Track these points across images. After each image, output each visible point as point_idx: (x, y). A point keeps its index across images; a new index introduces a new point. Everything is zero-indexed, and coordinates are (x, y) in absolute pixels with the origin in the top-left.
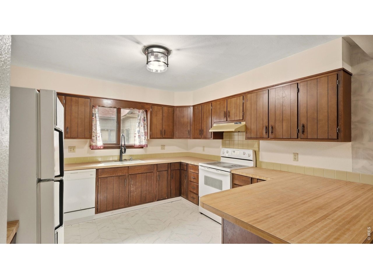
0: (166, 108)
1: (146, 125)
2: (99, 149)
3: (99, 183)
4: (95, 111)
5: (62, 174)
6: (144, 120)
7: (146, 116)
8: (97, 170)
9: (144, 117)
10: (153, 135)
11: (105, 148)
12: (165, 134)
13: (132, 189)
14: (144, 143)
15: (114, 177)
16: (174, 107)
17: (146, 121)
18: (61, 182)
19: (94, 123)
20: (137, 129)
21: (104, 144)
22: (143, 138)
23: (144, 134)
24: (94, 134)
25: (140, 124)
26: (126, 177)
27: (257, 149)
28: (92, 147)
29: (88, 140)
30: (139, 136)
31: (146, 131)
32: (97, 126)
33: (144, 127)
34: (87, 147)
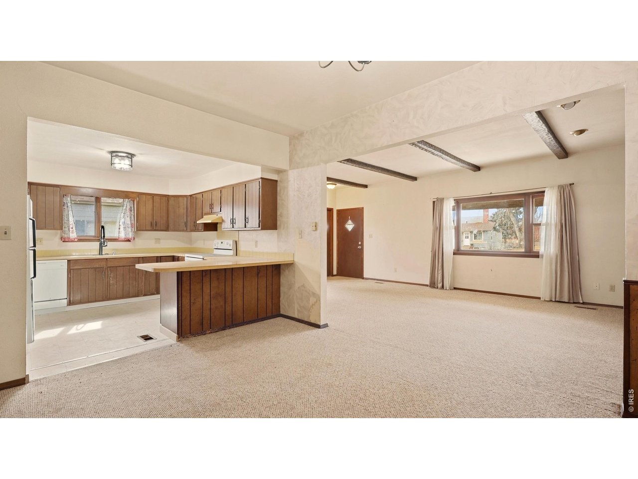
0: (157, 197)
1: (133, 216)
2: (72, 241)
3: (72, 275)
4: (67, 200)
5: (35, 246)
6: (131, 211)
7: (132, 206)
8: (69, 261)
9: (131, 207)
10: (140, 227)
11: (80, 240)
12: (156, 225)
13: (111, 282)
14: (130, 236)
15: (88, 268)
16: (169, 195)
17: (133, 211)
18: (34, 251)
19: (65, 214)
20: (123, 220)
21: (78, 236)
22: (130, 230)
23: (130, 225)
24: (65, 225)
25: (126, 215)
26: (104, 269)
27: (237, 239)
28: (64, 240)
29: (59, 231)
30: (125, 228)
31: (133, 222)
32: (70, 216)
33: (130, 217)
34: (57, 239)
